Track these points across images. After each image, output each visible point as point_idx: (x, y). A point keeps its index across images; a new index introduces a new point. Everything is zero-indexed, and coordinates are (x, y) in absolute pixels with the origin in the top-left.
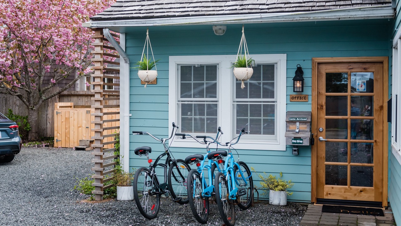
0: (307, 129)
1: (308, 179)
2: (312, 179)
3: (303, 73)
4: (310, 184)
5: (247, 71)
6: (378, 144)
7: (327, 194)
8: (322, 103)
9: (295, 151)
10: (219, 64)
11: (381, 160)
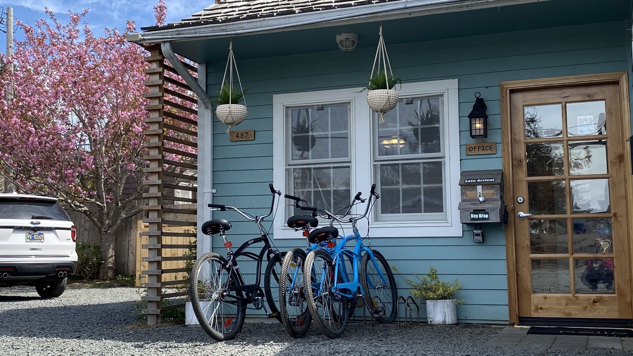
0: (495, 197)
1: (503, 283)
2: (509, 283)
3: (486, 108)
4: (506, 293)
5: (387, 95)
6: (620, 219)
7: (537, 309)
8: (520, 156)
9: (478, 235)
10: (351, 103)
11: (626, 247)
